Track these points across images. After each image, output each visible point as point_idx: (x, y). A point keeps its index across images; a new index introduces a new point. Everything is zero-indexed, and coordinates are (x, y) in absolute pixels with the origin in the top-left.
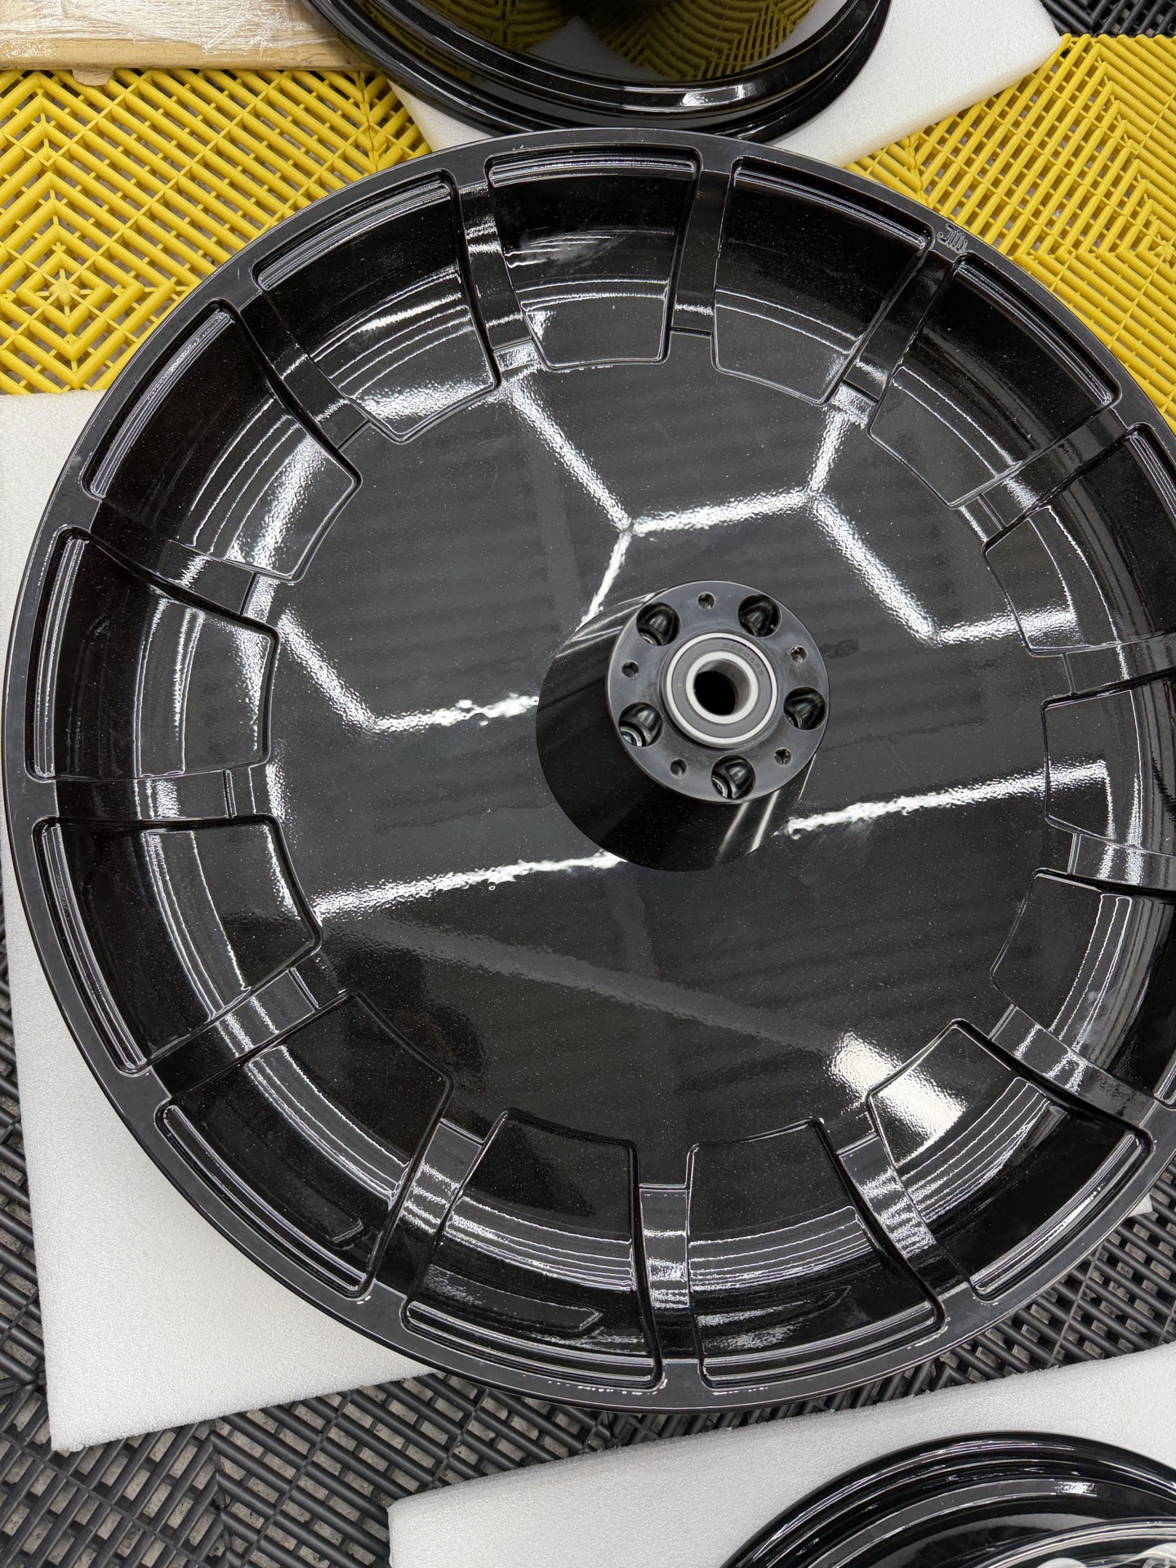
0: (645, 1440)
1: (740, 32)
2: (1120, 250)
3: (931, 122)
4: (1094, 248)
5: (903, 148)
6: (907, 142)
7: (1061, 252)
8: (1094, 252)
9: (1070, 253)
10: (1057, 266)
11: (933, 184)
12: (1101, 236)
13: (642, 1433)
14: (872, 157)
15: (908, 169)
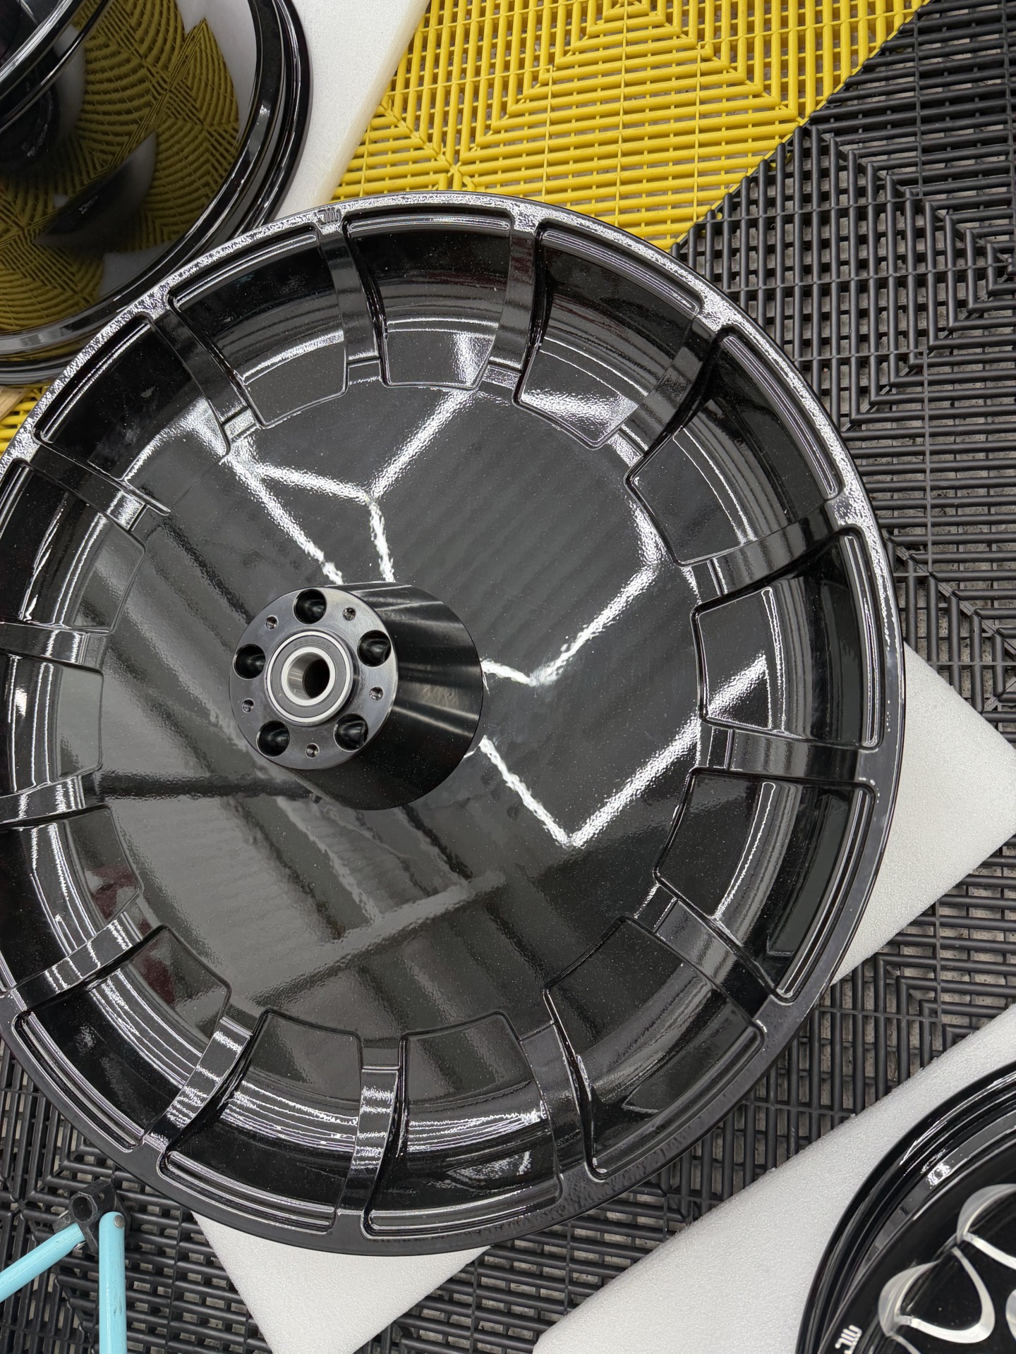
0: (710, 1208)
1: (207, 161)
2: (588, 30)
3: (391, 77)
4: (567, 48)
5: (382, 116)
6: (381, 110)
7: (542, 76)
8: (569, 51)
9: (548, 71)
10: (545, 89)
11: (418, 118)
12: (568, 33)
13: (704, 1204)
14: (363, 143)
15: (396, 126)
